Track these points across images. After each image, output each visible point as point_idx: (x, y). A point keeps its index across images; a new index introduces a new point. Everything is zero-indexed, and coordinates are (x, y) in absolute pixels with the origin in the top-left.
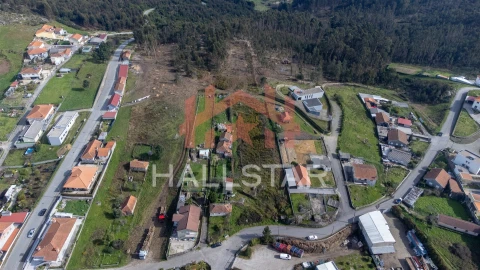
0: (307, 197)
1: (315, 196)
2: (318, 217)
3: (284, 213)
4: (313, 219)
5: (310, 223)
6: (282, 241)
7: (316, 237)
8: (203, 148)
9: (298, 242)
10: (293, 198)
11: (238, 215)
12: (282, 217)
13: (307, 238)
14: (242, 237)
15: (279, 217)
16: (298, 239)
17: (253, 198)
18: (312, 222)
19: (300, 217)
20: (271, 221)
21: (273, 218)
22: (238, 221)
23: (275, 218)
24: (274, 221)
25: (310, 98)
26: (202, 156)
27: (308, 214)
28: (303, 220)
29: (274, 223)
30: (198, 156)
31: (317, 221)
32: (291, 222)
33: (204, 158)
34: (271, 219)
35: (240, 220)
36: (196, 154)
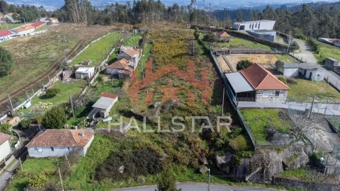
0: (283, 114)
2: (331, 162)
3: (226, 148)
4: (316, 164)
5: (311, 176)
8: (85, 64)
10: (247, 118)
11: (102, 156)
12: (221, 160)
15: (212, 159)
17: (149, 122)
19: (276, 158)
20: (188, 172)
21: (196, 163)
22: (98, 169)
23: (201, 163)
24: (197, 171)
25: (257, 29)
26: (80, 73)
27: (299, 150)
28: (284, 166)
29: (196, 176)
30: (73, 76)
31: (330, 171)
32: (246, 171)
33: (82, 77)
34: (190, 166)
35: (103, 169)
36: (71, 72)
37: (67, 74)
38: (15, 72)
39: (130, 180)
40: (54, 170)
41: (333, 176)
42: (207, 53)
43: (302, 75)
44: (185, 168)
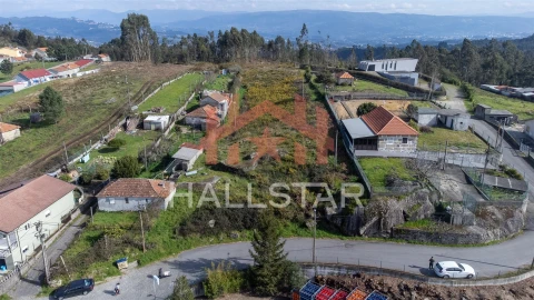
0: (410, 163)
1: (438, 165)
2: (460, 212)
4: (441, 214)
5: (434, 227)
6: (331, 283)
7: (469, 270)
8: (157, 112)
9: (391, 282)
10: (365, 167)
11: (188, 210)
12: (331, 211)
13: (432, 272)
14: (182, 266)
15: (322, 212)
16: (393, 273)
17: (244, 175)
18: (441, 225)
19: (396, 206)
20: (293, 227)
21: (301, 216)
22: (183, 224)
23: (307, 216)
24: (303, 226)
25: (392, 69)
26: (150, 122)
27: (423, 198)
28: (406, 217)
29: (302, 231)
30: (141, 126)
31: (458, 221)
32: (361, 222)
33: (153, 127)
34: (295, 220)
35: (189, 223)
36: (137, 121)
37: (132, 124)
38: (64, 121)
39: (222, 236)
40: (130, 224)
41: (461, 226)
42: (321, 98)
43: (441, 123)
44: (289, 223)
